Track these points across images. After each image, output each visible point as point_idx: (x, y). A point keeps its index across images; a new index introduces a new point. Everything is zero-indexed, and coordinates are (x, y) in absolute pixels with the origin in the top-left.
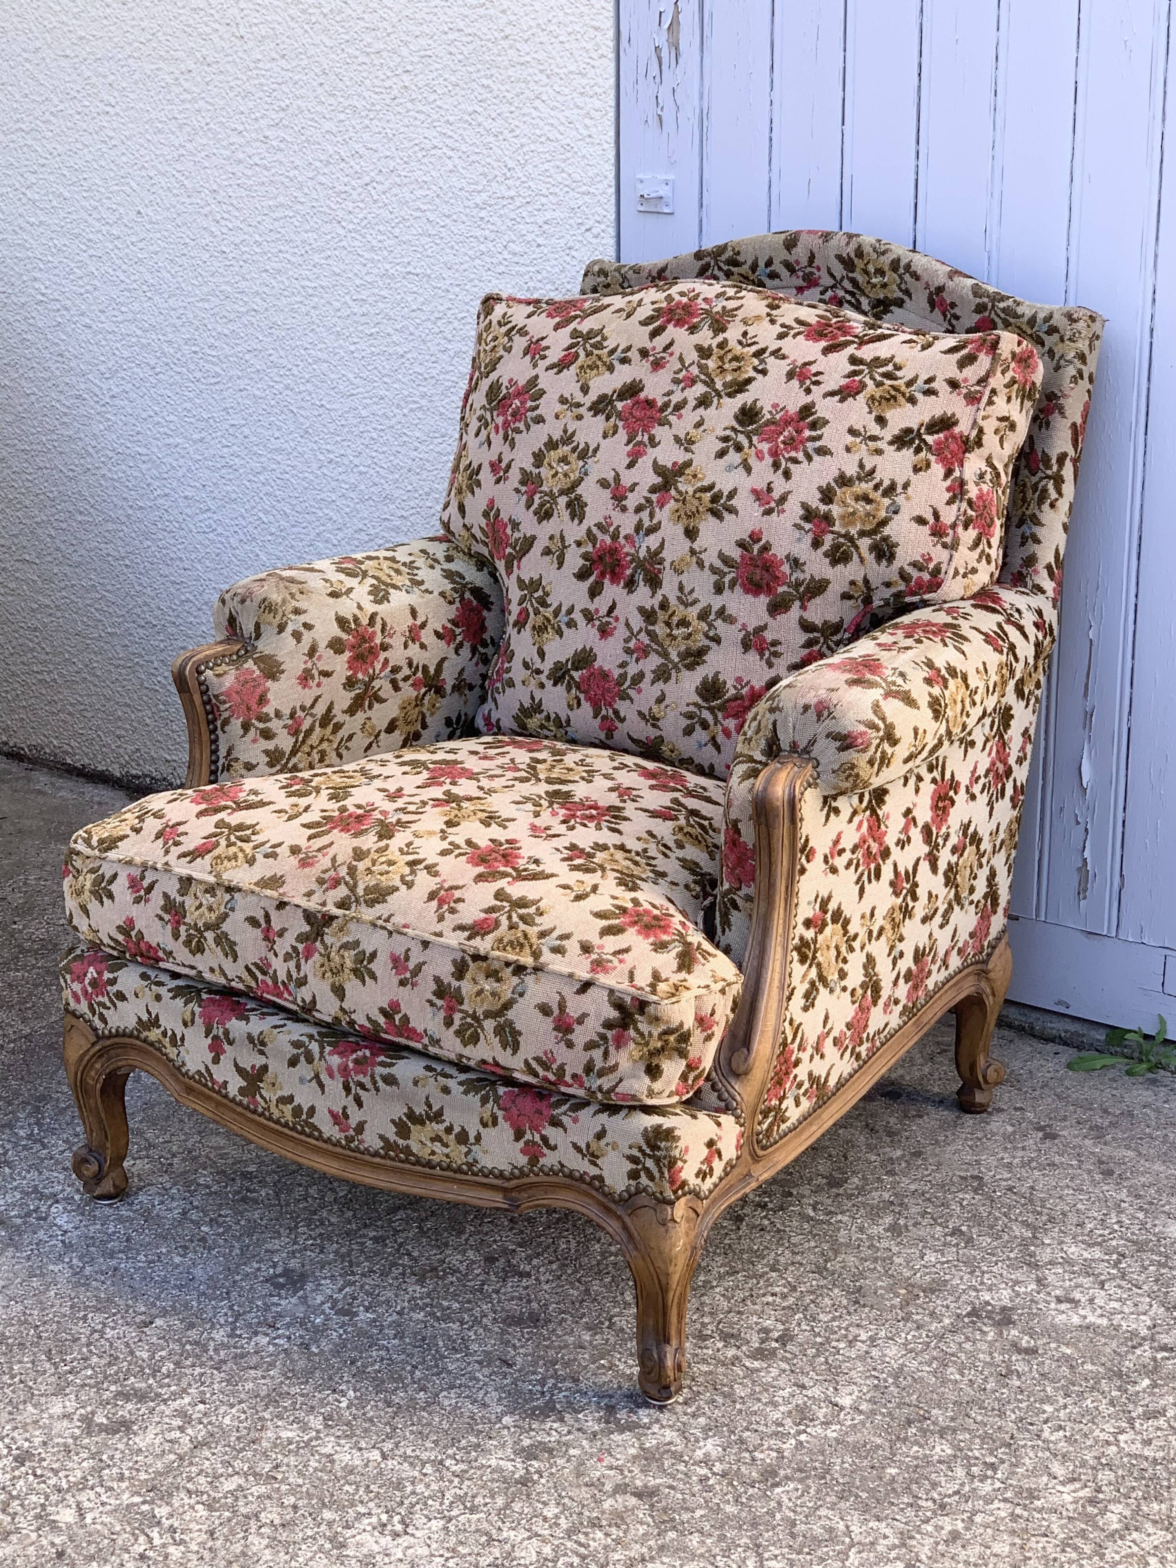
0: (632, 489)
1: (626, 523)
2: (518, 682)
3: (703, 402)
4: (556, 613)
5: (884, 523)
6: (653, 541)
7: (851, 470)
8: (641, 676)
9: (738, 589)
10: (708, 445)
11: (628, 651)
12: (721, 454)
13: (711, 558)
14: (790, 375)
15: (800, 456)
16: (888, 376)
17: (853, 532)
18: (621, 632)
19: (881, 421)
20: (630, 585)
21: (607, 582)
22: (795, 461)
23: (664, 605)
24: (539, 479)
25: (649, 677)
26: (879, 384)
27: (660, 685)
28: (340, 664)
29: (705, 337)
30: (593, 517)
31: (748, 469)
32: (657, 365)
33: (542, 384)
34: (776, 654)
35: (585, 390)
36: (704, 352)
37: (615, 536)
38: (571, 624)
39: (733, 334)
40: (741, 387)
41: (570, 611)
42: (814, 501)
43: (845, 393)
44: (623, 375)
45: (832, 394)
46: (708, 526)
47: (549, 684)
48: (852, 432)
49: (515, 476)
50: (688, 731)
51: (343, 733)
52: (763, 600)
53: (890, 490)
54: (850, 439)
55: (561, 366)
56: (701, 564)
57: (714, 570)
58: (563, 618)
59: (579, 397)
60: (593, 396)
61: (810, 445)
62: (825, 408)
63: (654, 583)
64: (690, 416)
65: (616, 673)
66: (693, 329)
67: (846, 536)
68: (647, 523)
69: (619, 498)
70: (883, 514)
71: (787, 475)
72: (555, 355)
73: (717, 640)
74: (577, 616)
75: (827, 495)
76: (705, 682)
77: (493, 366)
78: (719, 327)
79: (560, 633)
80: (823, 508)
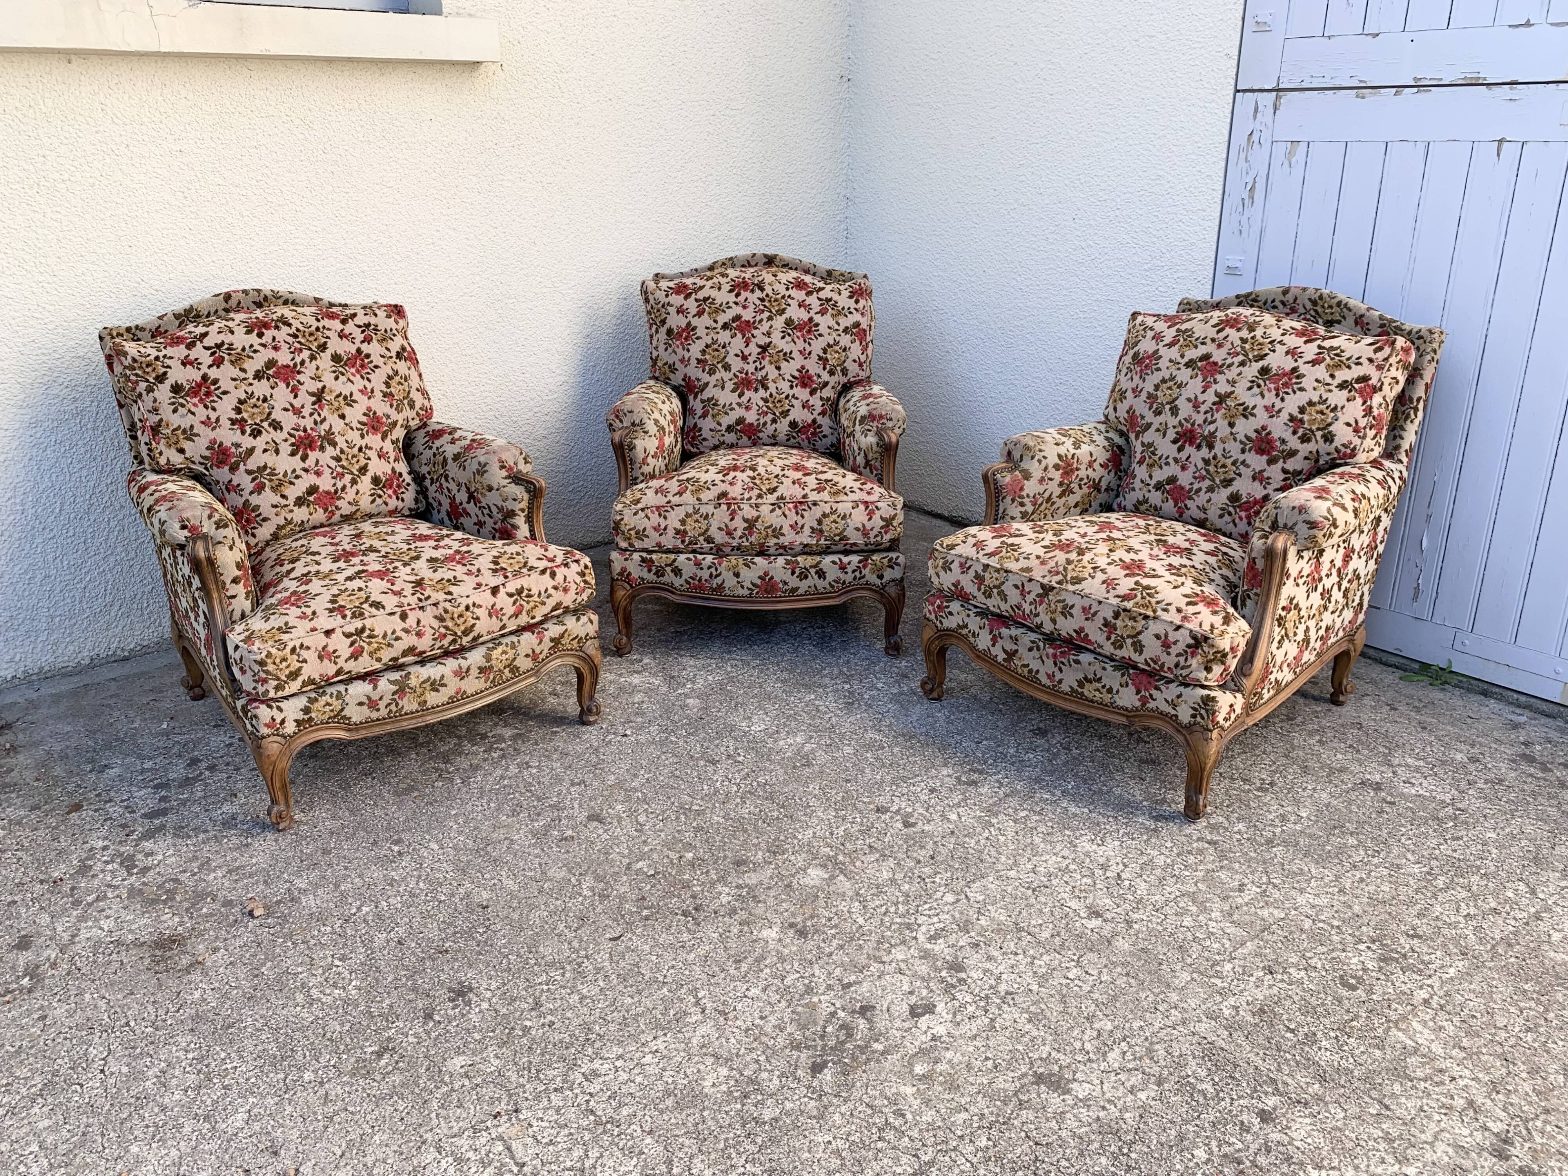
0: (1203, 403)
1: (1199, 419)
2: (1137, 489)
3: (1242, 364)
4: (1160, 458)
5: (1330, 425)
6: (1212, 428)
7: (1316, 399)
8: (1200, 489)
9: (1253, 452)
10: (1244, 384)
11: (1195, 478)
12: (1250, 388)
13: (1241, 437)
14: (1287, 353)
15: (1290, 391)
16: (1337, 355)
17: (1314, 428)
18: (1192, 469)
19: (1332, 376)
20: (1199, 447)
21: (1187, 445)
22: (1287, 393)
23: (1215, 458)
24: (1157, 397)
25: (1204, 490)
26: (1332, 359)
27: (1209, 494)
28: (1057, 475)
29: (1245, 333)
30: (1182, 415)
31: (1263, 396)
32: (1220, 346)
33: (1161, 353)
34: (1269, 483)
35: (1182, 356)
36: (1244, 341)
37: (1193, 424)
38: (1167, 464)
39: (1259, 332)
40: (1262, 357)
41: (1168, 457)
42: (1295, 412)
43: (1314, 362)
44: (1202, 350)
45: (1308, 362)
46: (1240, 423)
47: (1153, 490)
48: (1317, 381)
49: (1144, 395)
50: (1221, 516)
51: (1055, 506)
52: (1265, 458)
53: (1335, 409)
54: (1316, 384)
55: (1171, 345)
56: (1235, 439)
57: (1241, 442)
58: (1163, 461)
59: (1179, 360)
60: (1186, 359)
61: (1295, 387)
62: (1304, 369)
63: (1211, 447)
64: (1235, 370)
65: (1188, 487)
66: (1239, 330)
67: (1311, 430)
68: (1209, 419)
69: (1196, 407)
70: (1329, 420)
71: (1283, 400)
72: (1167, 340)
73: (1240, 475)
74: (1170, 460)
75: (1302, 410)
76: (1232, 494)
77: (1136, 344)
78: (1251, 329)
79: (1161, 467)
80: (1300, 416)
